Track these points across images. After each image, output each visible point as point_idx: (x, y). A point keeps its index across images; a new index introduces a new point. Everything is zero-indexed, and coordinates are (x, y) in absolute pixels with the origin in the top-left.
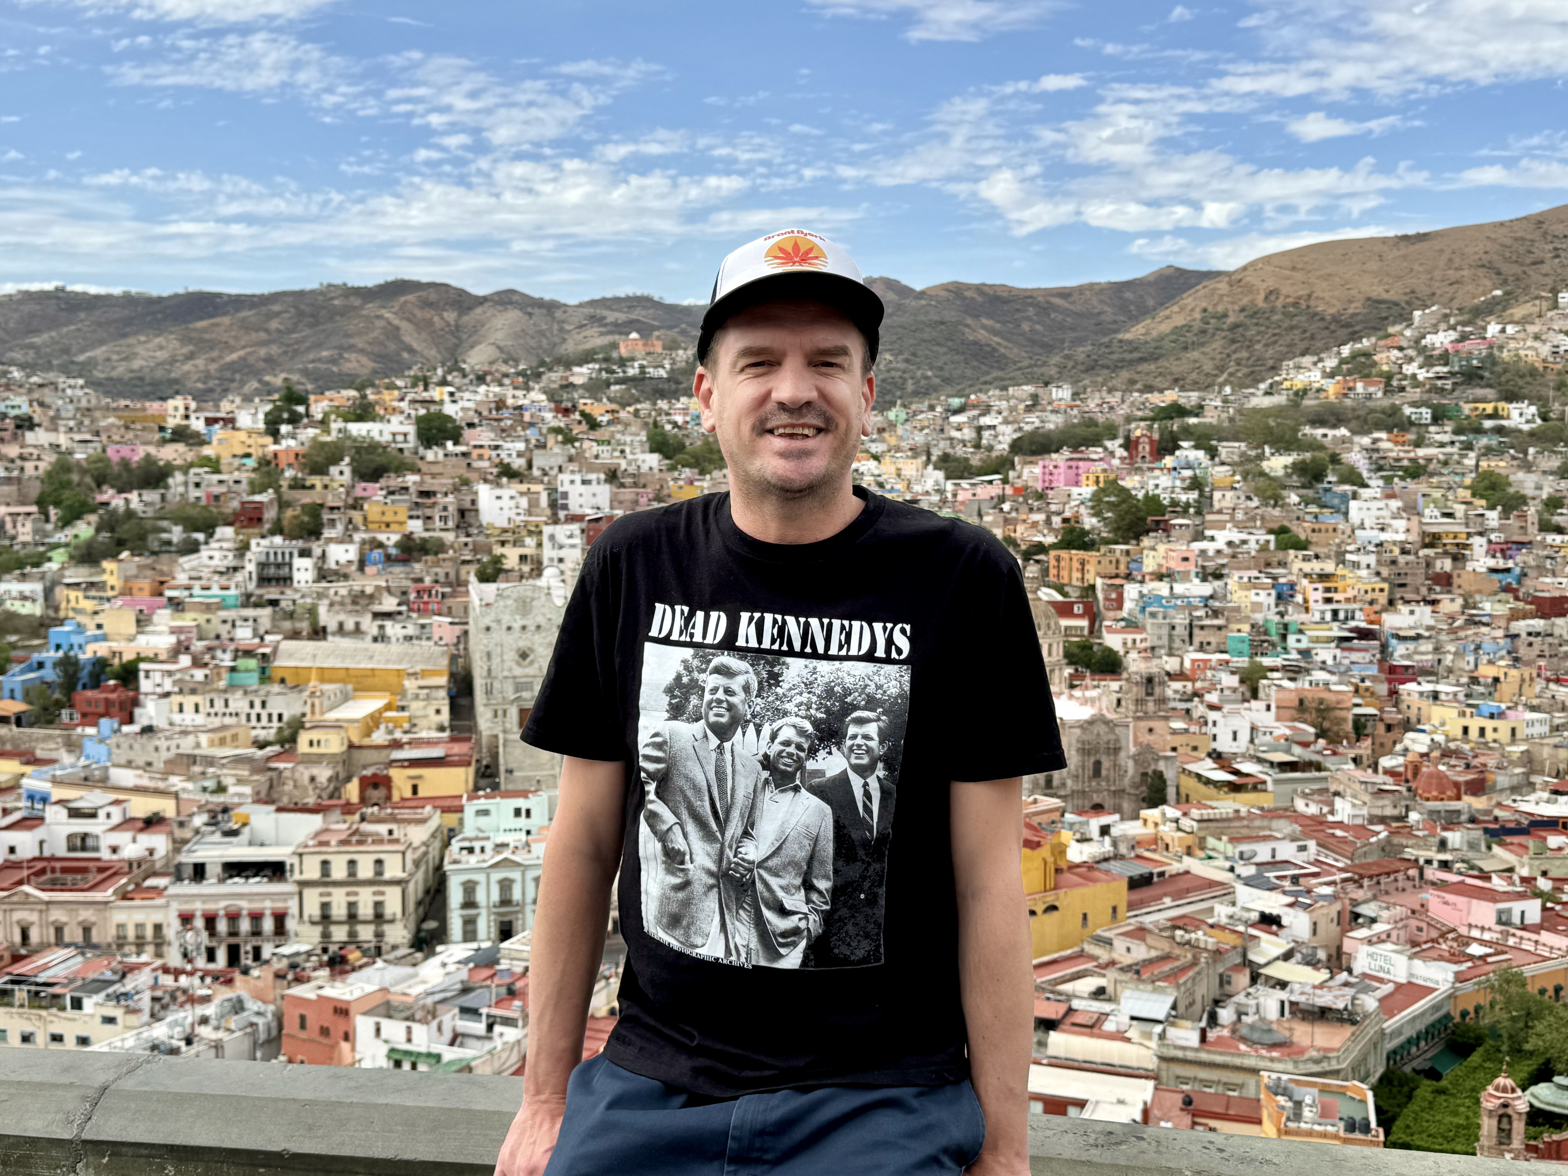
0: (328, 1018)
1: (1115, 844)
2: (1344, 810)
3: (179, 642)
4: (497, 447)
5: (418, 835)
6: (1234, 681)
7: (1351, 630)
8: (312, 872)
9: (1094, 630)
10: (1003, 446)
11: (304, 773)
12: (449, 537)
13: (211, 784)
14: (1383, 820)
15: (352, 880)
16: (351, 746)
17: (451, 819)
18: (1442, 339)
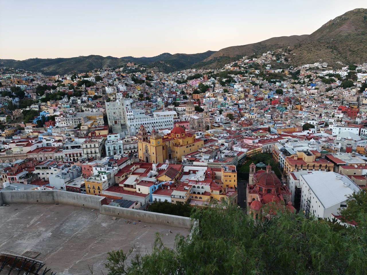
0: (89, 168)
1: (202, 136)
2: (233, 129)
3: (61, 113)
4: (108, 81)
5: (100, 140)
6: (218, 112)
7: (235, 104)
8: (84, 146)
9: (199, 106)
10: (185, 79)
11: (82, 132)
12: (102, 95)
13: (68, 135)
14: (238, 130)
15: (91, 147)
16: (89, 128)
17: (105, 138)
18: (247, 61)
